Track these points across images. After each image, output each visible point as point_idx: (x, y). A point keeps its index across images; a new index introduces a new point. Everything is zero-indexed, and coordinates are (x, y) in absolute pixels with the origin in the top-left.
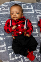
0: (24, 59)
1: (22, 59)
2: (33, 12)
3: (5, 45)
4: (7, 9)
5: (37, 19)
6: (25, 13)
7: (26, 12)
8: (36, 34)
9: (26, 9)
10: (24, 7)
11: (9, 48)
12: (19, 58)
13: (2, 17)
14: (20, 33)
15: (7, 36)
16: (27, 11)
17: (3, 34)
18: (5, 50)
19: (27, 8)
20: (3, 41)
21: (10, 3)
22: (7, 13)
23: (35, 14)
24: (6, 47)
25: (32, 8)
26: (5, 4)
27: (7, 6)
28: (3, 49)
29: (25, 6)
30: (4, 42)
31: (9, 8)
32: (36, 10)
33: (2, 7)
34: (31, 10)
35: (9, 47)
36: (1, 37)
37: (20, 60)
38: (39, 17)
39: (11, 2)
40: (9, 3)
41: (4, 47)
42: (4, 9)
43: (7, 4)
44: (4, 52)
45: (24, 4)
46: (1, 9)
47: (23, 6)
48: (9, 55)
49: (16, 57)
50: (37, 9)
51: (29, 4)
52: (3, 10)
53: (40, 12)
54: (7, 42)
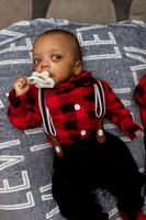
2: (117, 55)
4: (21, 48)
6: (88, 58)
7: (93, 57)
9: (92, 47)
11: (45, 193)
15: (32, 149)
16: (99, 53)
17: (18, 142)
18: (31, 202)
20: (19, 167)
21: (32, 26)
22: (23, 61)
26: (12, 29)
27: (20, 35)
29: (88, 35)
30: (24, 173)
31: (29, 44)
35: (42, 190)
36: (11, 154)
38: (138, 72)
39: (35, 22)
43: (21, 29)
47: (79, 36)
54: (34, 170)
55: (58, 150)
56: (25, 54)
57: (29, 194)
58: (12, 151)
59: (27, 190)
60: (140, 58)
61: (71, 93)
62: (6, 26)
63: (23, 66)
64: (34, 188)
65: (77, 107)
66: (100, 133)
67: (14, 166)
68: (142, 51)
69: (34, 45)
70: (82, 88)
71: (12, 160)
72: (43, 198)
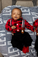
0: (20, 53)
1: (18, 53)
2: (30, 14)
3: (5, 40)
4: (9, 12)
5: (32, 20)
12: (16, 52)
14: (18, 30)
15: (7, 33)
17: (5, 31)
18: (5, 44)
19: (25, 11)
20: (4, 36)
21: (12, 7)
23: (31, 16)
26: (7, 8)
27: (9, 9)
30: (5, 38)
31: (10, 11)
32: (32, 13)
33: (5, 10)
34: (28, 13)
35: (8, 42)
37: (17, 54)
38: (35, 18)
39: (12, 6)
40: (11, 6)
42: (7, 11)
43: (9, 8)
44: (4, 46)
45: (23, 8)
48: (8, 49)
49: (14, 51)
50: (33, 12)
51: (27, 7)
52: (6, 12)
53: (35, 14)
54: (7, 38)
55: (13, 34)
57: (5, 43)
58: (3, 33)
60: (36, 15)
62: (6, 7)
63: (8, 15)
65: (17, 24)
66: (23, 31)
68: (37, 14)
72: (8, 44)
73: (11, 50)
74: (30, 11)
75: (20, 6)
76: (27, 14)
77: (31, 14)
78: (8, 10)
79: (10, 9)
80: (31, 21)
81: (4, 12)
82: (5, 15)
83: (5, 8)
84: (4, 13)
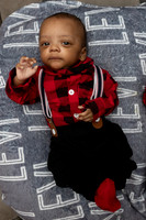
0: (87, 210)
1: (79, 208)
2: (125, 41)
3: (21, 159)
5: (138, 68)
7: (98, 43)
8: (133, 123)
9: (97, 31)
10: (91, 21)
11: (37, 170)
12: (70, 206)
13: (11, 58)
15: (30, 129)
16: (104, 38)
19: (105, 25)
20: (16, 143)
21: (42, 9)
22: (28, 44)
23: (133, 49)
24: (25, 165)
25: (122, 25)
26: (23, 13)
27: (30, 18)
28: (16, 170)
29: (96, 20)
30: (21, 149)
32: (135, 34)
33: (13, 23)
34: (117, 34)
35: (35, 166)
36: (11, 131)
37: (75, 212)
39: (45, 5)
40: (37, 6)
41: (18, 166)
42: (21, 31)
43: (31, 12)
44: (18, 183)
45: (93, 12)
46: (12, 30)
47: (87, 20)
48: (36, 194)
49: (60, 202)
50: (139, 30)
51: (110, 9)
52: (18, 33)
54: (30, 148)
55: (54, 132)
56: (31, 38)
57: (23, 168)
58: (12, 128)
59: (22, 165)
61: (68, 80)
62: (17, 10)
64: (28, 164)
65: (71, 92)
67: (12, 142)
69: (41, 28)
70: (79, 76)
71: (10, 136)
72: (35, 174)
73: (49, 197)
74: (129, 25)
75: (79, 4)
76: (114, 42)
77: (133, 42)
78: (28, 25)
79: (33, 20)
80: (131, 74)
81: (7, 34)
82: (13, 50)
83: (15, 15)
84: (10, 40)
